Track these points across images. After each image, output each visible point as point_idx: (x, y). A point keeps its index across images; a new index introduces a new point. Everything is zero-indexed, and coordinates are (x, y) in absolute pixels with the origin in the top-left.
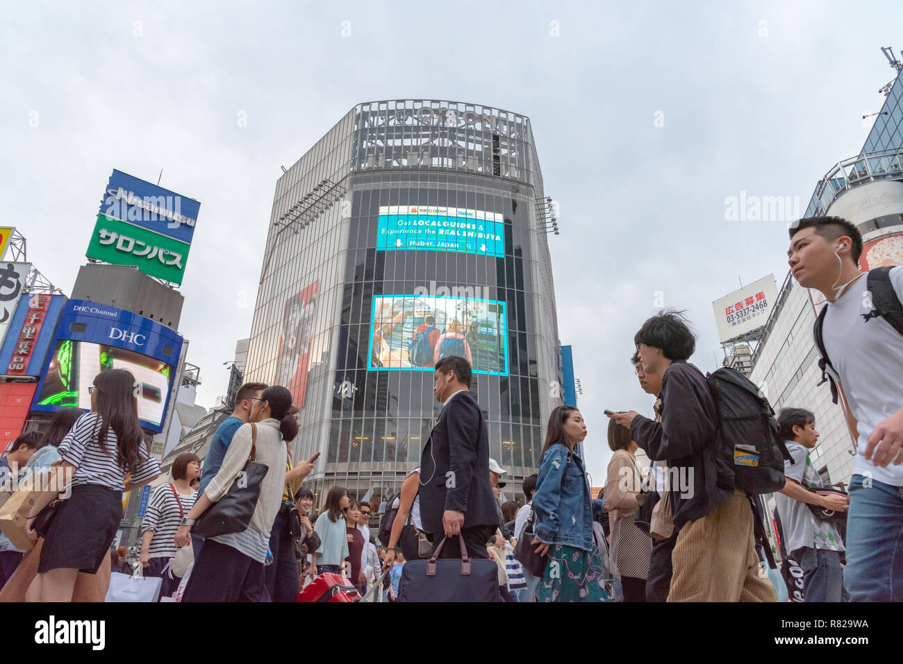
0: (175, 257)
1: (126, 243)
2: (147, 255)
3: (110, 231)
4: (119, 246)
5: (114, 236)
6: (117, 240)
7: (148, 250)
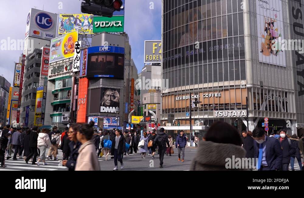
0: (119, 23)
1: (103, 24)
2: (110, 26)
3: (97, 22)
4: (101, 26)
5: (99, 23)
6: (100, 24)
7: (110, 23)
